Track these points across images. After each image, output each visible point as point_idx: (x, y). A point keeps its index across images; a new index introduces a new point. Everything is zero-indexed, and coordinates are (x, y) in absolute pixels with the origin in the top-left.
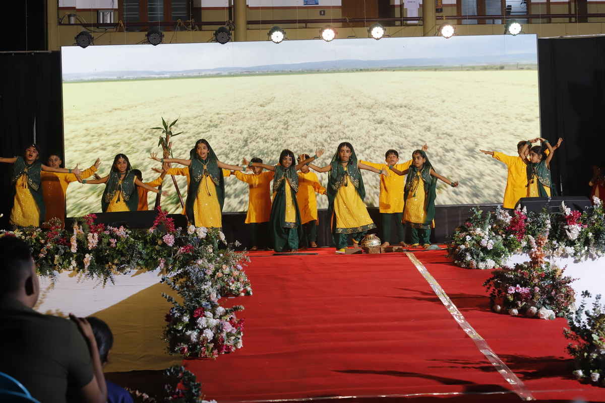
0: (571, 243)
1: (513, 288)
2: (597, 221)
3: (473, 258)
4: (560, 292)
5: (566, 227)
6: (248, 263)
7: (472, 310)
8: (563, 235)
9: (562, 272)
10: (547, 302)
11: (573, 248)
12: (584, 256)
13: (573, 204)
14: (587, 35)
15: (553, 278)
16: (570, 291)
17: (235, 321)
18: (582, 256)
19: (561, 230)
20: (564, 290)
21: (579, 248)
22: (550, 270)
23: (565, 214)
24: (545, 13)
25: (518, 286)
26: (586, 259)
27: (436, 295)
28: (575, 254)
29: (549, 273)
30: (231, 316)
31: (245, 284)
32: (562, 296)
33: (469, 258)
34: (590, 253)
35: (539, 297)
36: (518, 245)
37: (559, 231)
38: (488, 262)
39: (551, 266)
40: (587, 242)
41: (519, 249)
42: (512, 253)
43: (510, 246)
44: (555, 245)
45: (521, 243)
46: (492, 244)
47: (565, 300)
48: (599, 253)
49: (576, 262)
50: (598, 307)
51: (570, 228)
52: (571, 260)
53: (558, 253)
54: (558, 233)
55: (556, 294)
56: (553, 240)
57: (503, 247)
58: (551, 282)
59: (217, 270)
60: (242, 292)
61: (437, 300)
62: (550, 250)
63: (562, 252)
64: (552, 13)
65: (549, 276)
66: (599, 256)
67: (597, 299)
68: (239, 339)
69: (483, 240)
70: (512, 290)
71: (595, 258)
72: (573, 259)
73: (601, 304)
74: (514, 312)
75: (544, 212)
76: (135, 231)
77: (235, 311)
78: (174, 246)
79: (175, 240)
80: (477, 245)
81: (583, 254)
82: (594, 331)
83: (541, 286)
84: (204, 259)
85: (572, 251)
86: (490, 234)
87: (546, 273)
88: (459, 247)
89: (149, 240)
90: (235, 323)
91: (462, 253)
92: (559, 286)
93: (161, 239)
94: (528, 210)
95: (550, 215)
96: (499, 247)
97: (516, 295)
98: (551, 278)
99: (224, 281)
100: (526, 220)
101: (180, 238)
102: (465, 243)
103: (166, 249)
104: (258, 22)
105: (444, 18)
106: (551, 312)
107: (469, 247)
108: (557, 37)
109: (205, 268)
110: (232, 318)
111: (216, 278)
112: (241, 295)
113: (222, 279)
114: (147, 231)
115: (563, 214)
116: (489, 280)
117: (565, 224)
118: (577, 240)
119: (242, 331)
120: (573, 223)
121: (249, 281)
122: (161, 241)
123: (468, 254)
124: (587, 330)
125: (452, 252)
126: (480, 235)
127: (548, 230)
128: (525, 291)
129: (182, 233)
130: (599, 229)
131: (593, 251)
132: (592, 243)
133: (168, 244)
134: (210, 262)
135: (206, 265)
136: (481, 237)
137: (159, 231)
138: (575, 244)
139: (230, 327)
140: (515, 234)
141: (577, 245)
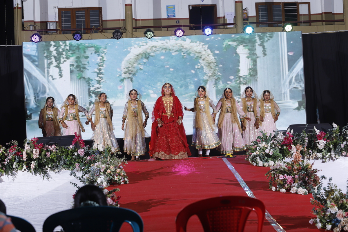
0: (320, 151)
1: (282, 176)
2: (335, 137)
3: (261, 160)
4: (311, 178)
5: (317, 141)
6: (126, 164)
7: (259, 190)
8: (315, 146)
9: (312, 166)
10: (303, 184)
11: (321, 154)
13: (321, 128)
14: (329, 32)
15: (307, 170)
16: (317, 177)
17: (115, 197)
18: (326, 158)
19: (314, 144)
20: (313, 177)
21: (325, 154)
22: (305, 165)
23: (316, 134)
24: (308, 20)
25: (285, 175)
26: (329, 160)
27: (238, 182)
28: (323, 158)
29: (304, 167)
30: (113, 195)
31: (124, 177)
32: (312, 181)
33: (258, 160)
34: (331, 157)
35: (298, 181)
36: (289, 153)
37: (313, 144)
38: (270, 162)
39: (305, 163)
40: (329, 150)
41: (289, 155)
42: (285, 158)
43: (284, 153)
44: (310, 152)
45: (290, 151)
46: (272, 152)
47: (313, 183)
48: (337, 156)
49: (323, 162)
50: (331, 185)
51: (319, 142)
52: (320, 161)
53: (312, 157)
54: (312, 145)
55: (308, 179)
56: (309, 149)
57: (279, 153)
58: (305, 172)
59: (107, 169)
60: (122, 182)
61: (239, 185)
62: (308, 155)
63: (315, 157)
64: (312, 19)
65: (304, 169)
66: (337, 159)
67: (330, 180)
69: (267, 149)
70: (281, 177)
71: (334, 160)
72: (321, 161)
73: (332, 184)
74: (283, 190)
75: (304, 133)
76: (62, 147)
77: (114, 191)
78: (84, 156)
79: (85, 152)
80: (263, 153)
81: (327, 157)
82: (328, 199)
83: (299, 174)
84: (99, 162)
85: (321, 156)
86: (271, 146)
87: (302, 167)
88: (253, 154)
89: (69, 153)
90: (115, 199)
91: (254, 157)
92: (310, 174)
93: (77, 152)
94: (294, 132)
95: (307, 134)
96: (276, 154)
97: (284, 180)
98: (305, 170)
99: (111, 175)
100: (293, 138)
101: (88, 151)
102: (256, 151)
103: (80, 158)
104: (139, 28)
105: (248, 24)
106: (305, 190)
107: (258, 153)
108: (314, 33)
109: (100, 167)
110: (113, 196)
111: (106, 174)
112: (121, 183)
113: (110, 174)
114: (69, 147)
115: (315, 134)
116: (269, 172)
117: (316, 139)
118: (323, 149)
119: (119, 204)
120: (321, 139)
121: (127, 175)
122: (77, 153)
123: (258, 158)
124: (324, 199)
125: (249, 157)
126: (265, 147)
127: (306, 143)
128: (289, 178)
129: (89, 148)
130: (337, 143)
131: (333, 156)
132: (332, 151)
133: (81, 155)
134: (103, 164)
135: (101, 166)
136: (266, 148)
137: (75, 147)
138: (323, 151)
139: (111, 201)
140: (287, 146)
141: (324, 152)
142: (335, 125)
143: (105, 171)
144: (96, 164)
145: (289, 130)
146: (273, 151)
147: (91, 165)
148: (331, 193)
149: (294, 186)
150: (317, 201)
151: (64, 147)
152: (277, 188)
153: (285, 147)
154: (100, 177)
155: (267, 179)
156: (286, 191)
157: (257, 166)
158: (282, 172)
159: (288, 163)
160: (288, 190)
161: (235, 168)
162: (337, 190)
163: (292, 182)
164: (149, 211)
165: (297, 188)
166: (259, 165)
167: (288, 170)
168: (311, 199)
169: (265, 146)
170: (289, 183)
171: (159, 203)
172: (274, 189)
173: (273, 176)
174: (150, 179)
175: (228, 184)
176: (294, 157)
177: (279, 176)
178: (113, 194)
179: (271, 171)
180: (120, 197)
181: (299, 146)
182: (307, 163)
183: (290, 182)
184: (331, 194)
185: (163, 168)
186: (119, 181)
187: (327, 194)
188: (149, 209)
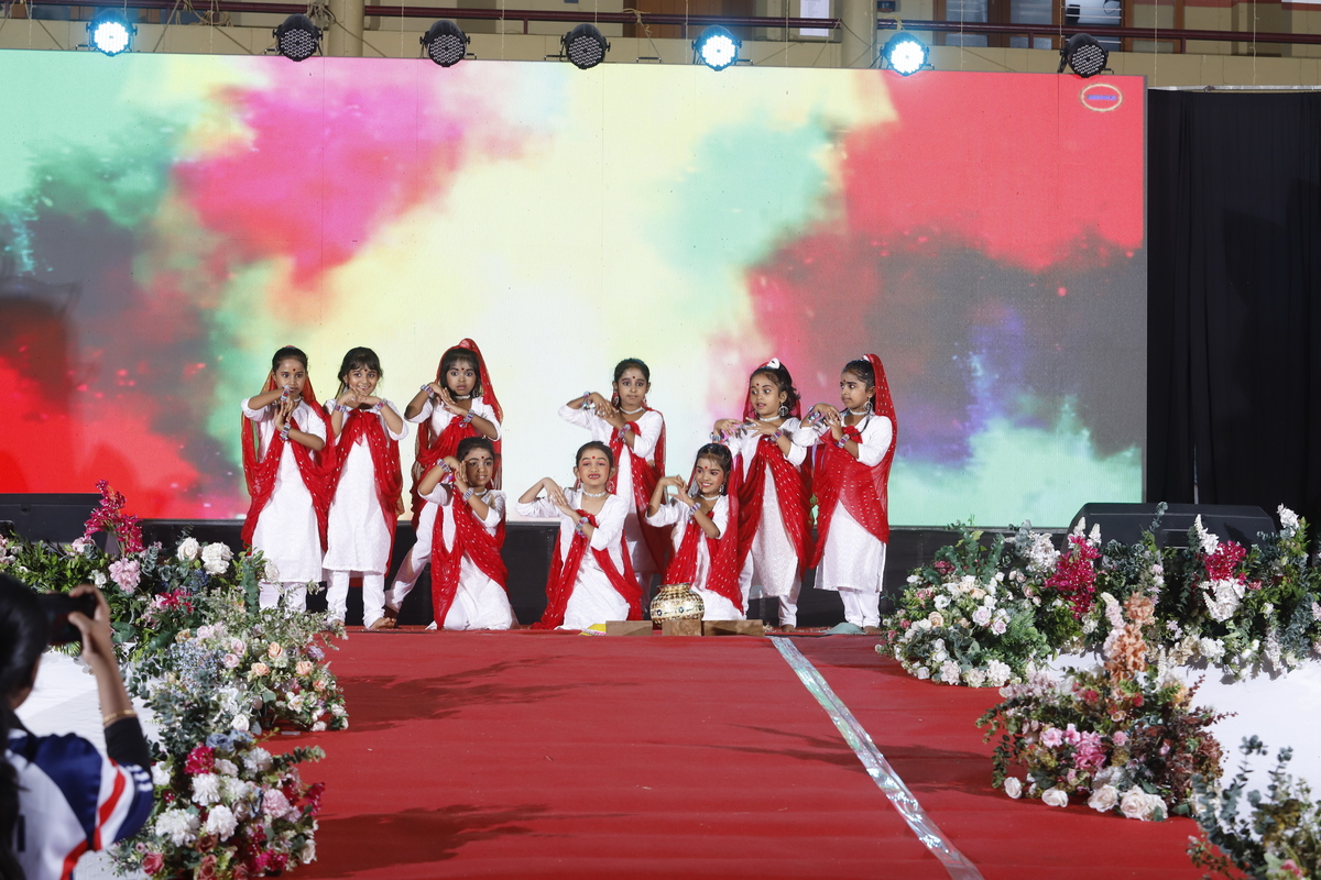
0: (1216, 630)
1: (1057, 733)
2: (1285, 571)
3: (952, 656)
4: (1186, 749)
5: (1205, 585)
6: (339, 642)
7: (946, 789)
8: (1195, 607)
9: (1191, 695)
10: (1148, 773)
11: (1220, 642)
12: (1250, 667)
13: (1226, 526)
14: (1272, 87)
15: (1166, 711)
16: (1210, 746)
17: (300, 787)
18: (1243, 664)
19: (1192, 594)
20: (1192, 744)
21: (1236, 644)
22: (1158, 688)
23: (1203, 549)
24: (1170, 26)
25: (1071, 727)
26: (1254, 674)
27: (848, 747)
28: (1226, 660)
29: (1155, 696)
30: (289, 776)
31: (328, 697)
32: (1187, 760)
33: (940, 654)
34: (1265, 658)
35: (1127, 760)
36: (1075, 629)
37: (1185, 594)
38: (992, 668)
39: (1159, 680)
40: (1259, 628)
41: (1075, 639)
42: (1058, 651)
43: (1054, 630)
44: (1173, 633)
45: (1082, 624)
46: (1004, 620)
47: (1195, 769)
48: (1291, 658)
49: (1227, 680)
50: (1282, 783)
51: (1214, 588)
52: (1213, 674)
53: (1179, 655)
54: (1183, 600)
55: (1172, 752)
56: (1168, 618)
57: (1033, 630)
58: (1160, 721)
59: (253, 657)
60: (320, 719)
61: (852, 761)
62: (1160, 646)
63: (1192, 653)
64: (1188, 26)
65: (1155, 703)
66: (1290, 669)
67: (1280, 759)
68: (307, 837)
69: (981, 608)
70: (1052, 736)
71: (1279, 672)
72: (1219, 673)
73: (1290, 776)
74: (1057, 797)
75: (1148, 542)
76: (32, 547)
77: (300, 760)
78: (137, 593)
79: (142, 576)
80: (964, 622)
81: (1247, 660)
82: (1270, 845)
83: (1133, 729)
84: (218, 624)
85: (1217, 652)
86: (999, 595)
87: (1146, 697)
88: (915, 625)
89: (69, 574)
90: (298, 794)
91: (922, 642)
92: (1182, 731)
93: (105, 570)
94: (1105, 536)
95: (1163, 551)
96: (1023, 630)
97: (1064, 752)
98: (1159, 711)
99: (271, 687)
100: (1098, 562)
101: (154, 572)
102: (933, 615)
103: (116, 600)
104: (394, 12)
105: (899, 25)
106: (1156, 802)
107: (942, 625)
108: (1200, 88)
109: (221, 648)
110: (289, 781)
111: (249, 678)
112: (316, 728)
113: (266, 680)
114: (67, 547)
115: (1198, 551)
116: (995, 712)
117: (1202, 576)
118: (1231, 622)
119: (316, 817)
120: (1222, 574)
121: (342, 690)
122: (103, 576)
123: (939, 644)
124: (1252, 842)
125: (896, 640)
126: (973, 596)
127: (1158, 590)
128: (1088, 741)
129: (161, 557)
130: (1293, 595)
131: (1274, 652)
132: (1273, 631)
133: (123, 587)
134: (236, 632)
135: (224, 641)
136: (975, 600)
137: (98, 550)
138: (1227, 632)
139: (282, 804)
140: (1066, 598)
141: (1233, 635)
142: (1288, 516)
143: (244, 667)
144: (205, 632)
145: (1082, 524)
146: (1008, 620)
147: (179, 637)
148: (1286, 816)
149: (1107, 781)
150: (1221, 848)
151: (46, 545)
152: (1030, 784)
153: (1058, 603)
154: (221, 690)
155: (985, 742)
156: (1070, 802)
157: (934, 683)
158: (1057, 715)
159: (1083, 676)
160: (1079, 798)
161: (831, 683)
162: (1309, 806)
163: (1098, 763)
164: (450, 856)
165: (1121, 788)
166: (944, 678)
167: (1085, 707)
168: (1194, 839)
169: (972, 592)
170: (1083, 763)
171: (497, 826)
172: (1013, 787)
173: (1015, 729)
174: (447, 714)
175: (805, 757)
176: (1115, 647)
177: (1040, 729)
178: (290, 772)
179: (1005, 708)
180: (323, 789)
181: (1138, 602)
182: (1168, 678)
183: (1088, 762)
184: (1284, 821)
185: (502, 669)
186: (305, 716)
187: (1268, 819)
188: (450, 851)
